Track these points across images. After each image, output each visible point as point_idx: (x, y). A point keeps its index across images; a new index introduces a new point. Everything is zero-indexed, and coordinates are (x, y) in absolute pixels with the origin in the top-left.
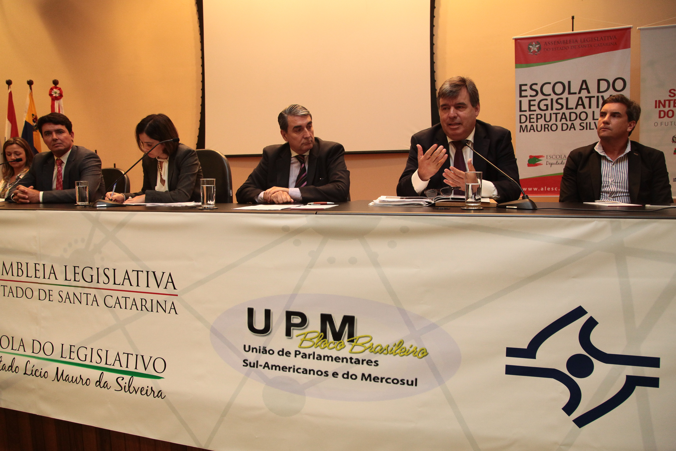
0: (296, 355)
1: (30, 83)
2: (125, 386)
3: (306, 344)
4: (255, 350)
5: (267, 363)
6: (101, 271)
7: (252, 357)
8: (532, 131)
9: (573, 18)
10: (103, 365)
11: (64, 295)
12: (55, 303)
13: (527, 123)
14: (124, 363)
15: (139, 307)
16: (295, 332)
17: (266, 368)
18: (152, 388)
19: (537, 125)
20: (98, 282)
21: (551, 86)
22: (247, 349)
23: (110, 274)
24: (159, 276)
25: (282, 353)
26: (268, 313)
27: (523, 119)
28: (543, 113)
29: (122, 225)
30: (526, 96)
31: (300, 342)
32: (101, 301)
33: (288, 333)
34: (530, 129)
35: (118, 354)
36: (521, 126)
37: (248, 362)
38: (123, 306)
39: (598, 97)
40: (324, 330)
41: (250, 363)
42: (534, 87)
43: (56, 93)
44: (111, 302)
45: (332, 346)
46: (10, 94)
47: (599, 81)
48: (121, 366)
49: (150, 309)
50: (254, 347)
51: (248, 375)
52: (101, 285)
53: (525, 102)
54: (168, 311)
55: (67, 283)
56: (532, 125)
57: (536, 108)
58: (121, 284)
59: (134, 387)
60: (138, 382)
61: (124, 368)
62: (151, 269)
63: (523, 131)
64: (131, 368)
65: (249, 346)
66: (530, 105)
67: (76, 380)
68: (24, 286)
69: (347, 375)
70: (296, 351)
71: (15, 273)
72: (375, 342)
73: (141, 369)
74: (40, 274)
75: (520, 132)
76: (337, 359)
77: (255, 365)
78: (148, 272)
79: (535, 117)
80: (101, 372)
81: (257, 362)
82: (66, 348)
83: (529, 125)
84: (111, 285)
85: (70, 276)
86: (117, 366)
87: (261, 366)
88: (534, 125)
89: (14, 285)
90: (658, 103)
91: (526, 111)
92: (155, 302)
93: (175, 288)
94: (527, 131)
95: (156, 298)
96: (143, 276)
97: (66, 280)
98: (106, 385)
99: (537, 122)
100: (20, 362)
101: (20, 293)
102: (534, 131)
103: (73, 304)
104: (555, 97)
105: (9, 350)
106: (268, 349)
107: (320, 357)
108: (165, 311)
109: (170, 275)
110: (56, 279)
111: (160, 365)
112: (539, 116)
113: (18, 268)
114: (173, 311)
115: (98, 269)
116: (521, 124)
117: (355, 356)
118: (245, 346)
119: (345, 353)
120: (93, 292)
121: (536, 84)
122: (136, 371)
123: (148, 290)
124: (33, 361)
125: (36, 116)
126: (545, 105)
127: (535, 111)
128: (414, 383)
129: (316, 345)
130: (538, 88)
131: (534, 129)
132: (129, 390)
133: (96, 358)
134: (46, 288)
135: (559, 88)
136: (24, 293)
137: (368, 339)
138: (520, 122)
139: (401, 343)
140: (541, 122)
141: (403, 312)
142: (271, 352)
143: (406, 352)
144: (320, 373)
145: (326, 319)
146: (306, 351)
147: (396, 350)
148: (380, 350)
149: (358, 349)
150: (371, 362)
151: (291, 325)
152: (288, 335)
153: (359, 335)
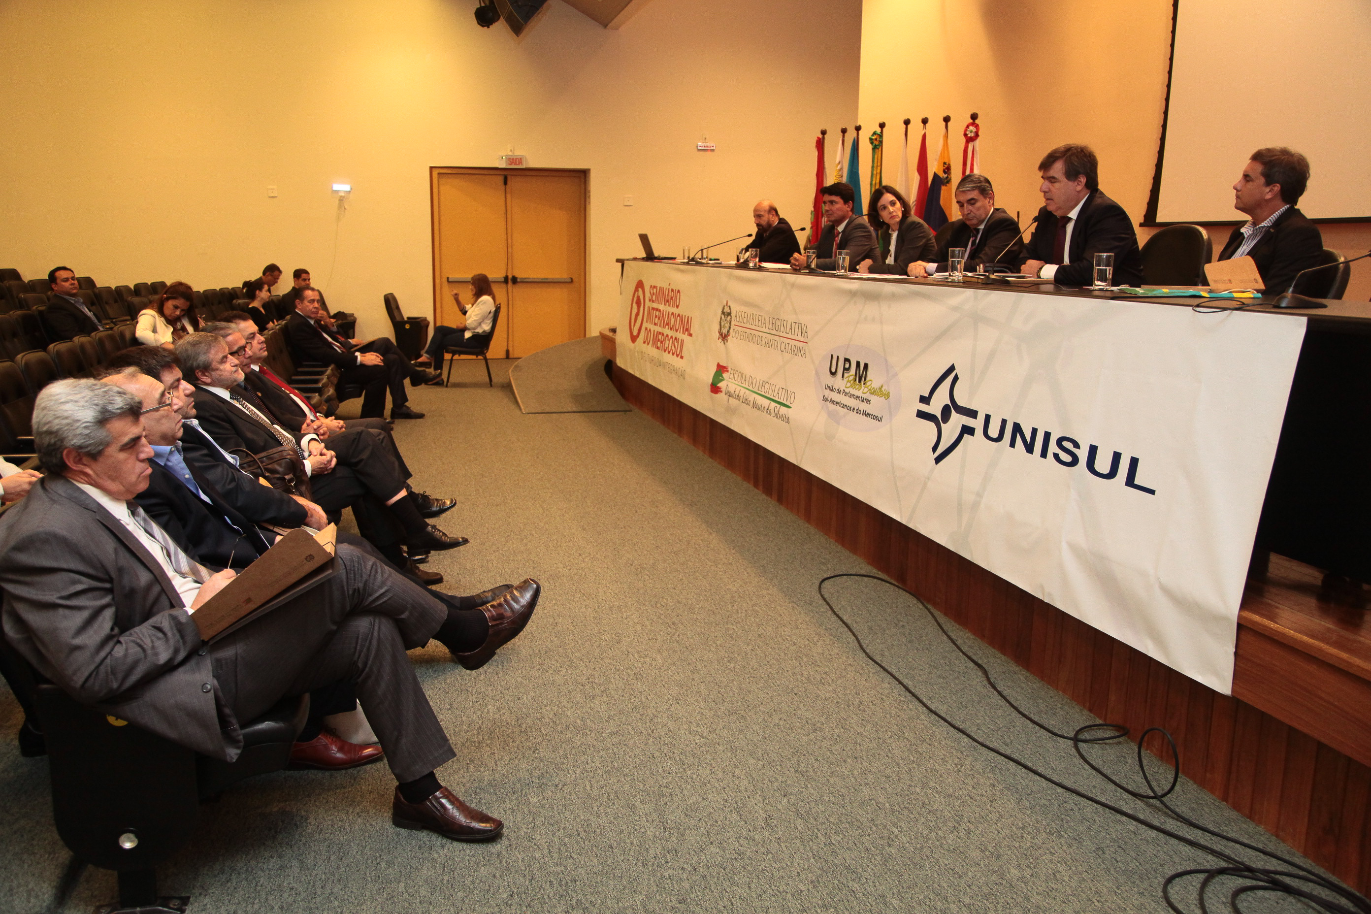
1: (947, 120)
7: (827, 393)
10: (771, 397)
15: (793, 352)
23: (785, 324)
24: (803, 326)
25: (839, 391)
26: (838, 357)
32: (779, 347)
38: (787, 350)
40: (856, 375)
43: (971, 132)
44: (783, 347)
46: (924, 137)
49: (796, 354)
51: (823, 407)
52: (781, 333)
58: (788, 332)
62: (800, 321)
64: (781, 401)
69: (858, 411)
72: (873, 386)
74: (760, 323)
76: (857, 398)
78: (799, 324)
84: (784, 334)
85: (770, 325)
86: (776, 399)
92: (798, 348)
93: (807, 337)
95: (799, 344)
96: (797, 327)
97: (769, 328)
103: (769, 348)
107: (851, 396)
108: (801, 355)
109: (807, 326)
110: (765, 328)
113: (752, 318)
114: (804, 355)
115: (781, 320)
119: (860, 393)
120: (777, 339)
123: (797, 338)
125: (949, 164)
129: (851, 386)
134: (761, 335)
136: (752, 338)
144: (849, 408)
145: (858, 364)
146: (847, 390)
147: (879, 392)
148: (873, 392)
149: (866, 390)
150: (868, 401)
151: (845, 369)
152: (843, 377)
153: (868, 378)
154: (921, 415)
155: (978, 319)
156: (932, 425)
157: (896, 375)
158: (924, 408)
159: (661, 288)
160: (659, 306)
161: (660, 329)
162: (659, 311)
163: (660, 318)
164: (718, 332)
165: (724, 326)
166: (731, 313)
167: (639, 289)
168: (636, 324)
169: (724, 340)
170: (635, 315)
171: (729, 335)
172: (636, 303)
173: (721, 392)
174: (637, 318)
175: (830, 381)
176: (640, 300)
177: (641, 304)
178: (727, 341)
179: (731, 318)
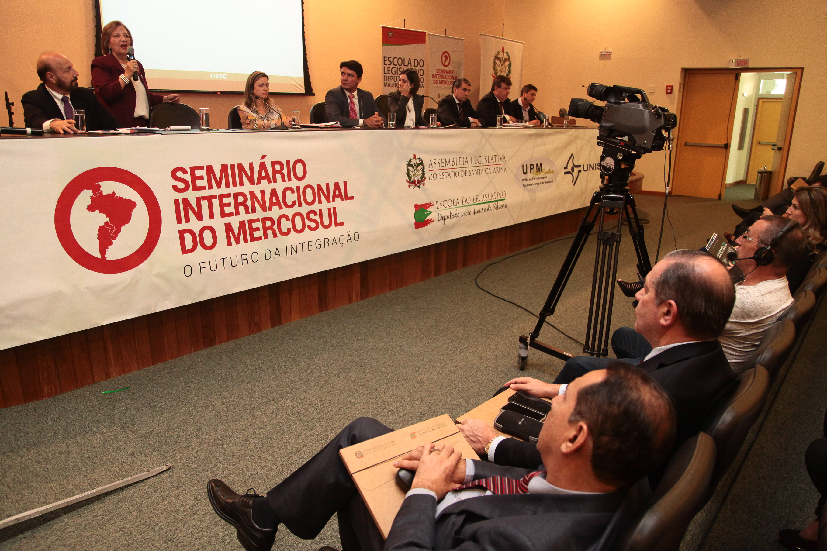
2: (496, 207)
6: (484, 157)
7: (524, 183)
9: (405, 20)
11: (471, 172)
12: (468, 176)
13: (387, 82)
14: (494, 197)
15: (496, 171)
18: (503, 205)
20: (483, 163)
21: (397, 60)
23: (487, 158)
24: (501, 156)
25: (530, 179)
26: (526, 165)
27: (385, 78)
28: (393, 76)
30: (387, 64)
32: (484, 172)
34: (389, 85)
35: (492, 194)
38: (491, 172)
40: (537, 169)
44: (487, 171)
47: (415, 59)
48: (494, 199)
49: (499, 172)
51: (524, 190)
53: (386, 66)
55: (472, 165)
57: (390, 72)
58: (491, 162)
59: (499, 207)
60: (499, 204)
62: (499, 153)
64: (497, 199)
66: (388, 70)
67: (481, 211)
68: (455, 170)
69: (543, 183)
71: (451, 165)
72: (546, 171)
73: (499, 198)
74: (461, 163)
75: (384, 86)
76: (540, 178)
79: (390, 77)
80: (488, 204)
82: (475, 197)
84: (487, 163)
85: (473, 161)
88: (390, 82)
89: (450, 171)
90: (434, 76)
91: (386, 74)
93: (505, 161)
95: (500, 166)
96: (497, 158)
98: (490, 209)
100: (459, 211)
103: (475, 175)
104: (399, 67)
105: (453, 206)
107: (537, 179)
108: (503, 171)
109: (504, 156)
110: (468, 164)
111: (504, 194)
112: (392, 78)
113: (452, 161)
114: (505, 171)
116: (384, 82)
119: (541, 176)
120: (481, 168)
121: (391, 57)
123: (498, 163)
124: (464, 208)
126: (394, 71)
127: (390, 74)
129: (536, 175)
130: (391, 59)
132: (497, 209)
133: (485, 198)
134: (464, 170)
135: (400, 62)
136: (455, 174)
138: (384, 80)
140: (393, 81)
144: (538, 184)
145: (537, 165)
146: (534, 177)
147: (549, 172)
148: (547, 173)
149: (543, 173)
150: (546, 177)
151: (531, 169)
152: (531, 172)
153: (543, 169)
154: (566, 173)
155: (576, 138)
156: (570, 175)
157: (554, 163)
158: (566, 170)
159: (233, 166)
160: (232, 190)
161: (252, 216)
162: (236, 195)
163: (244, 204)
164: (407, 181)
165: (414, 175)
166: (422, 164)
167: (99, 183)
168: (113, 241)
169: (418, 185)
170: (101, 229)
171: (424, 180)
172: (91, 208)
173: (433, 221)
174: (114, 231)
175: (524, 177)
176: (121, 198)
177: (132, 205)
178: (424, 185)
179: (423, 167)
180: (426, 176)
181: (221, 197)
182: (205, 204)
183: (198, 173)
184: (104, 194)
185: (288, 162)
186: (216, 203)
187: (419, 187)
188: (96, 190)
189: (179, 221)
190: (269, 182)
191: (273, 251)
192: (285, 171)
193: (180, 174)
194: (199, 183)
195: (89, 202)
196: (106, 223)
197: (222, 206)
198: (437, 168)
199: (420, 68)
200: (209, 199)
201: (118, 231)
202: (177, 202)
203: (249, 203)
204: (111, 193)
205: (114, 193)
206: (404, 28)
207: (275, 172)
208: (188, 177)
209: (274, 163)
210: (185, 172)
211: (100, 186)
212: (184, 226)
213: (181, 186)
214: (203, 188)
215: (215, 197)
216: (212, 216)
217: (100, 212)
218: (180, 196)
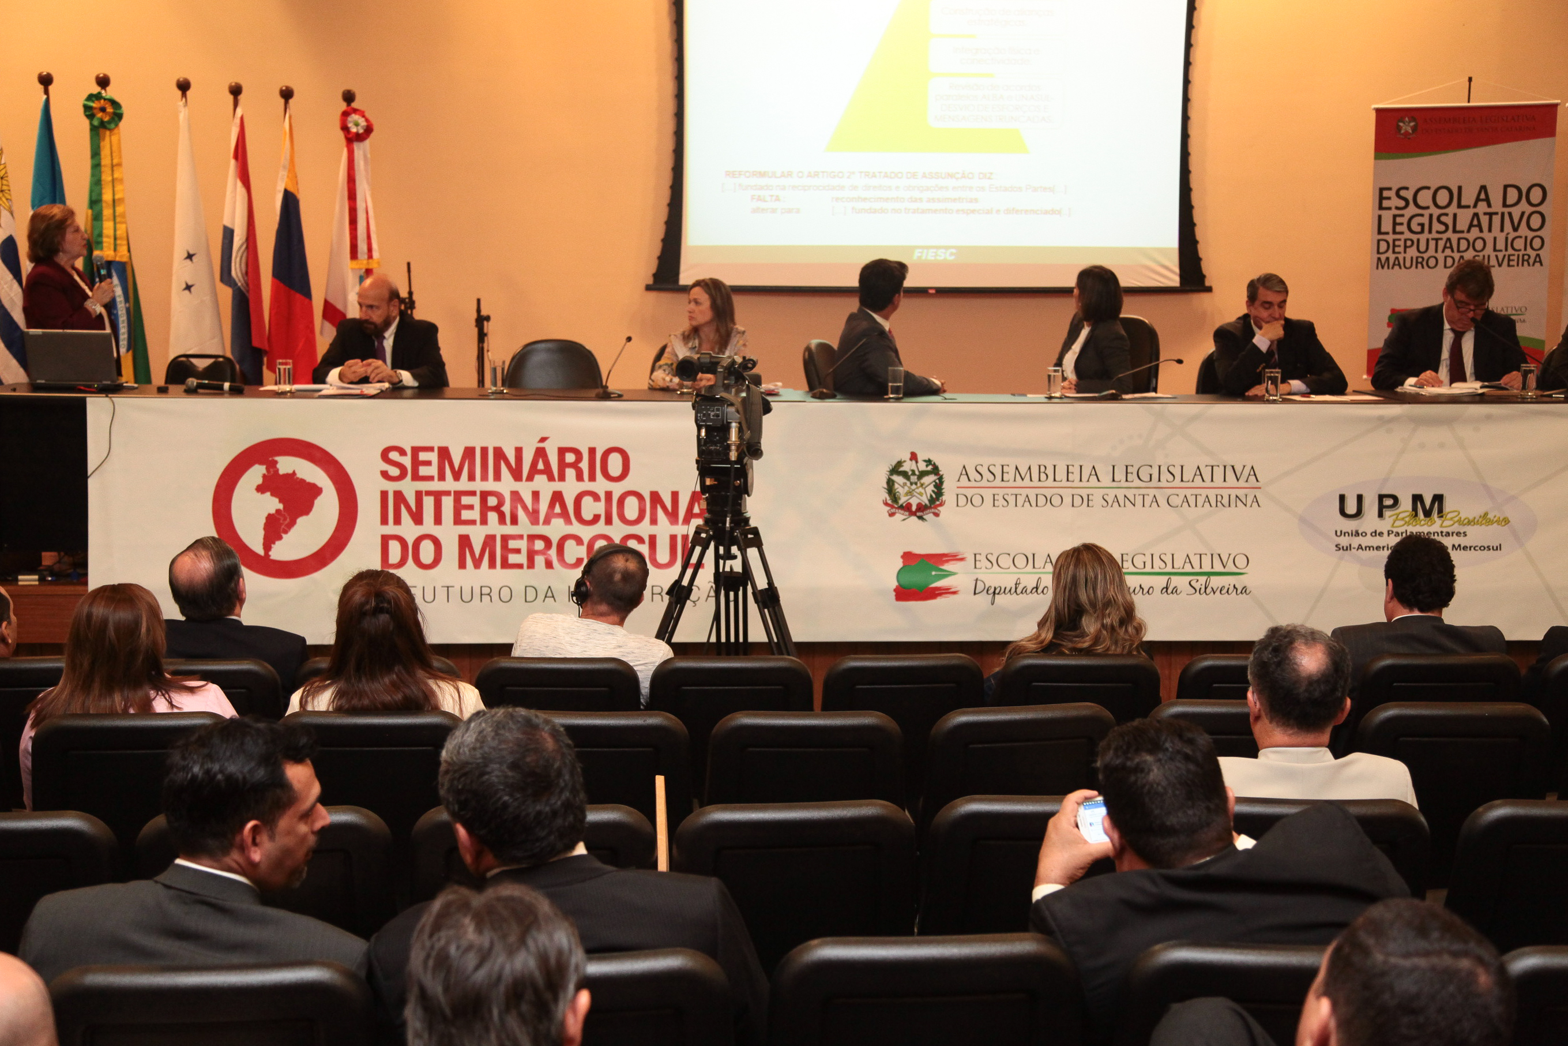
0: (1389, 534)
1: (285, 94)
2: (1200, 589)
3: (1398, 523)
4: (1347, 534)
5: (1360, 545)
6: (1164, 469)
7: (1344, 541)
8: (1397, 268)
9: (1470, 79)
10: (1169, 569)
12: (1097, 505)
13: (1390, 254)
14: (1196, 564)
15: (1213, 503)
16: (1387, 513)
17: (1360, 550)
18: (1234, 586)
19: (1404, 258)
20: (1159, 480)
21: (1431, 192)
22: (1339, 534)
23: (1177, 472)
24: (1238, 468)
25: (1375, 533)
26: (1360, 498)
27: (1383, 246)
28: (1415, 237)
29: (1194, 418)
30: (1389, 209)
31: (1392, 522)
32: (1162, 502)
33: (1381, 515)
34: (1394, 264)
35: (1188, 556)
36: (1379, 259)
37: (1341, 547)
38: (1192, 503)
39: (1503, 214)
40: (1415, 509)
41: (1343, 547)
42: (1403, 193)
43: (357, 125)
44: (1176, 501)
45: (1423, 523)
47: (1506, 187)
48: (1193, 568)
49: (1227, 505)
50: (1346, 531)
52: (1163, 484)
53: (1387, 217)
54: (1248, 505)
55: (1115, 484)
56: (1397, 258)
57: (1403, 228)
58: (1191, 480)
59: (1212, 588)
60: (1216, 582)
61: (1197, 569)
62: (1230, 462)
63: (1383, 267)
64: (1207, 568)
65: (1341, 532)
66: (1395, 224)
67: (1134, 591)
68: (1048, 492)
70: (1388, 531)
71: (1036, 479)
72: (1463, 516)
73: (1218, 567)
74: (1073, 477)
75: (1377, 268)
76: (1428, 534)
77: (1349, 548)
78: (1225, 467)
79: (1402, 243)
80: (1167, 577)
81: (1350, 545)
83: (1392, 257)
84: (1177, 482)
85: (1120, 475)
86: (1188, 568)
87: (1354, 548)
88: (1401, 257)
89: (1030, 492)
91: (1387, 233)
92: (1233, 498)
93: (1257, 481)
94: (1388, 268)
95: (1233, 493)
96: (1219, 473)
97: (1114, 480)
98: (1175, 590)
99: (1405, 252)
101: (1042, 500)
102: (1400, 268)
103: (1122, 508)
104: (1436, 212)
105: (1029, 569)
106: (1360, 532)
108: (1246, 505)
109: (1252, 468)
110: (1099, 480)
111: (1241, 561)
112: (1409, 243)
113: (1040, 472)
114: (1255, 504)
115: (1160, 467)
116: (1379, 256)
117: (1445, 530)
118: (1336, 532)
119: (1435, 528)
120: (1152, 492)
121: (1407, 188)
122: (1212, 570)
123: (1225, 485)
126: (1419, 224)
127: (1402, 233)
128: (1499, 548)
129: (1408, 524)
130: (1408, 195)
131: (1399, 265)
132: (1205, 592)
133: (1157, 563)
134: (1084, 493)
135: (1443, 198)
137: (1456, 514)
138: (1378, 252)
139: (1486, 514)
140: (1412, 252)
141: (1486, 487)
142: (1364, 534)
143: (1490, 522)
145: (1417, 499)
146: (1399, 530)
147: (1483, 520)
148: (1469, 523)
149: (1448, 523)
150: (1460, 534)
151: (1384, 507)
153: (1447, 509)
157: (1513, 498)
159: (484, 451)
160: (478, 486)
161: (509, 529)
162: (484, 495)
163: (497, 509)
164: (886, 504)
165: (910, 493)
166: (935, 470)
167: (277, 458)
168: (284, 536)
169: (919, 514)
170: (270, 517)
171: (941, 505)
172: (260, 489)
173: (955, 593)
174: (286, 522)
175: (1350, 525)
176: (303, 481)
177: (315, 491)
178: (937, 515)
179: (941, 478)
180: (948, 496)
181: (458, 495)
182: (429, 502)
183: (423, 456)
184: (281, 472)
185: (592, 451)
186: (448, 503)
187: (921, 518)
188: (272, 465)
189: (384, 521)
190: (551, 478)
191: (542, 590)
192: (584, 465)
193: (394, 456)
194: (423, 471)
195: (260, 481)
196: (278, 511)
197: (458, 508)
198: (984, 483)
199: (1529, 209)
200: (438, 496)
201: (293, 523)
202: (384, 495)
203: (506, 509)
204: (291, 472)
205: (294, 473)
206: (1466, 104)
207: (563, 465)
208: (407, 461)
209: (562, 451)
210: (402, 452)
211: (276, 462)
212: (391, 529)
213: (394, 472)
214: (430, 478)
215: (447, 493)
216: (438, 520)
217: (272, 495)
218: (391, 487)
